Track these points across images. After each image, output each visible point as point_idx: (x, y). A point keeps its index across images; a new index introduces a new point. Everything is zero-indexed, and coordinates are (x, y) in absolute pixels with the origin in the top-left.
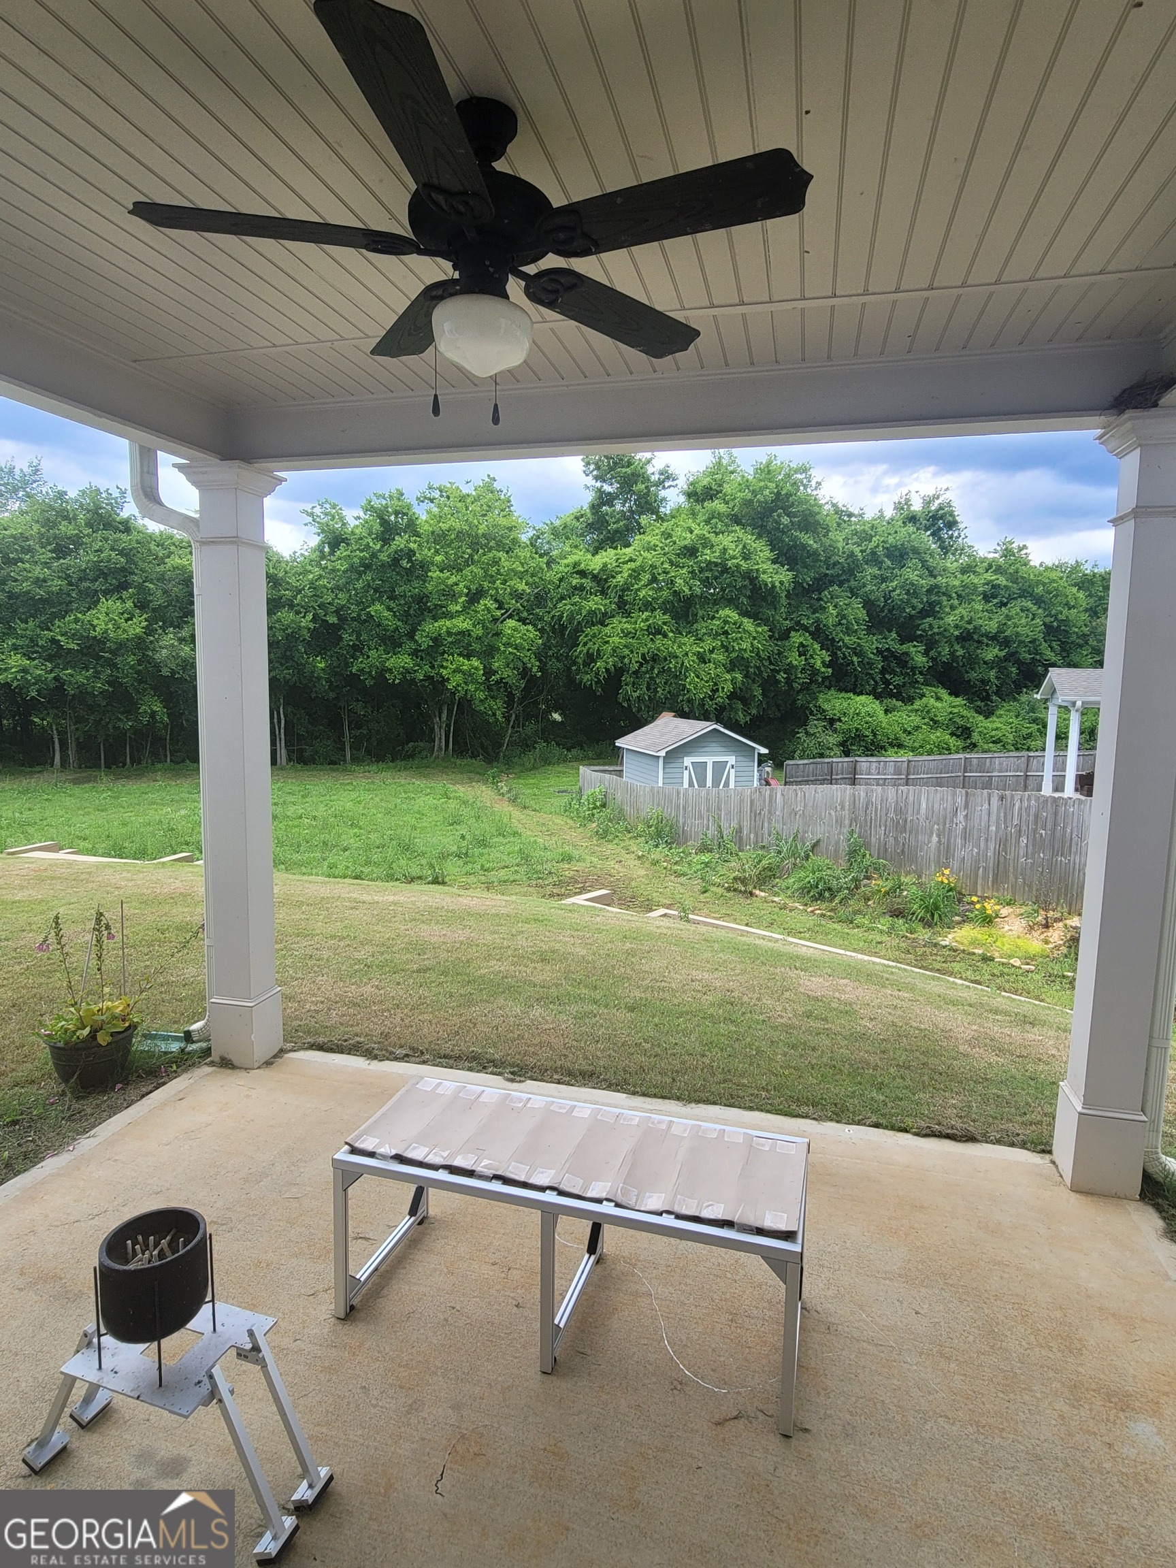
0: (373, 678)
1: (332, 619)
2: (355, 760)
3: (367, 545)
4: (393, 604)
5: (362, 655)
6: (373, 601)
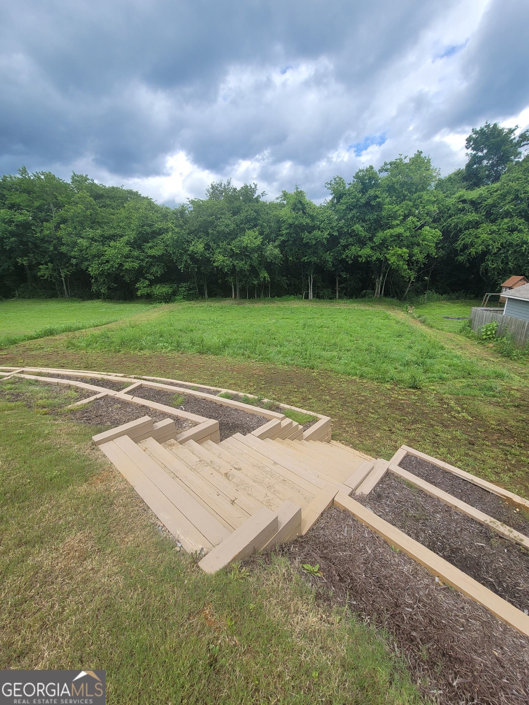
0: (352, 260)
1: (336, 234)
2: (340, 297)
3: (355, 196)
4: (364, 224)
5: (348, 249)
6: (355, 223)
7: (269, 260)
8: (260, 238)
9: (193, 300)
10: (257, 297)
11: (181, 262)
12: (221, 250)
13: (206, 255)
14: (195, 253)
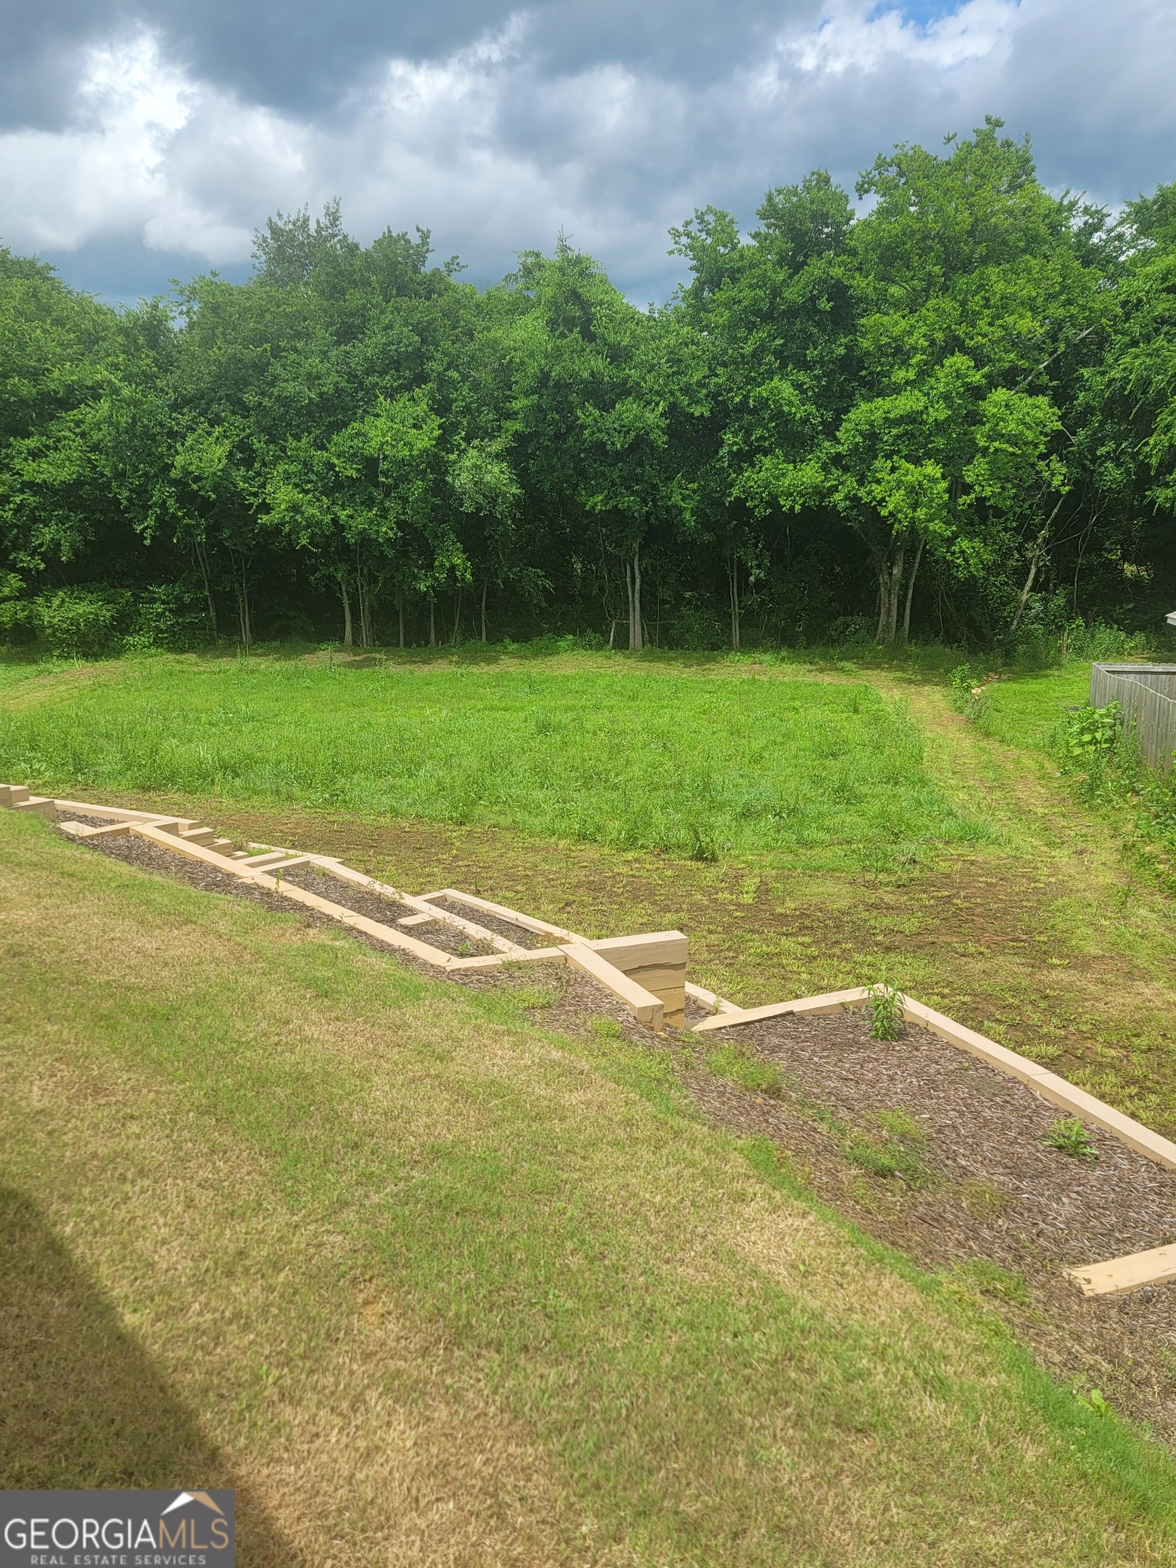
0: (764, 505)
1: (704, 411)
2: (746, 644)
3: (765, 275)
4: (802, 377)
5: (753, 465)
6: (770, 374)
7: (467, 507)
8: (433, 426)
9: (192, 648)
10: (437, 640)
11: (146, 508)
12: (293, 468)
13: (235, 485)
14: (197, 479)
